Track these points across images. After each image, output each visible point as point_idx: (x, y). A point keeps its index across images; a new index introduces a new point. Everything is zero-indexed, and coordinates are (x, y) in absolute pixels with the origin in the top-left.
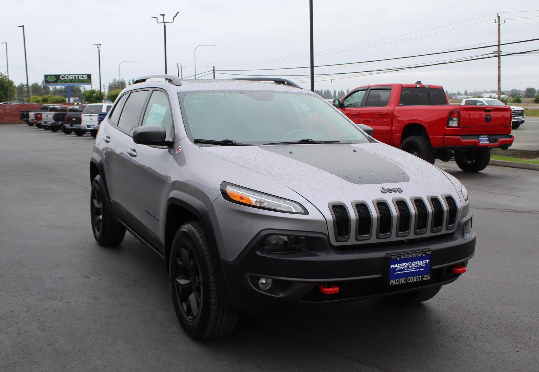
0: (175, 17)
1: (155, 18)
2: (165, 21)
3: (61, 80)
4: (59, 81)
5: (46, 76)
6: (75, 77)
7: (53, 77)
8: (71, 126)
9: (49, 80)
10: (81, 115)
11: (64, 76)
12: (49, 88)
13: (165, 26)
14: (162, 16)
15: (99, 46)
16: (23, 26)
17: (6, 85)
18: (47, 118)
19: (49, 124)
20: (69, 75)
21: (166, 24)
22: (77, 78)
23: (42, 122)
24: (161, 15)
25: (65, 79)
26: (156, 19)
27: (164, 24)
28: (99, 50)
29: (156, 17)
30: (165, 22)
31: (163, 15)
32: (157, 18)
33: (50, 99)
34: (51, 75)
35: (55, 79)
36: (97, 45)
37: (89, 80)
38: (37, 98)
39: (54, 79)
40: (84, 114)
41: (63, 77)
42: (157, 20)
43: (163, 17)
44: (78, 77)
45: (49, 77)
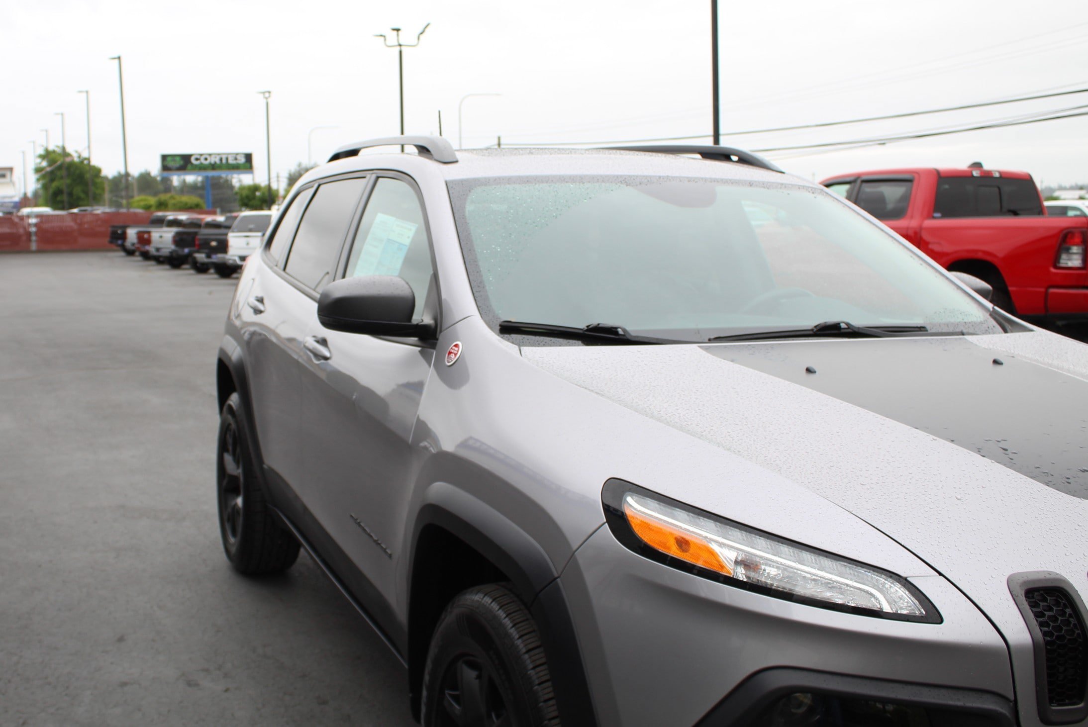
0: (422, 33)
1: (381, 36)
2: (401, 43)
3: (192, 164)
4: (189, 167)
5: (164, 158)
6: (221, 160)
7: (178, 159)
8: (209, 256)
9: (171, 164)
10: (226, 234)
11: (198, 157)
12: (171, 181)
13: (401, 52)
14: (395, 32)
15: (267, 95)
16: (119, 58)
17: (88, 176)
18: (160, 240)
19: (165, 252)
20: (210, 155)
21: (403, 48)
22: (224, 161)
23: (151, 249)
24: (394, 30)
25: (201, 163)
26: (382, 38)
27: (398, 48)
28: (267, 104)
29: (383, 34)
30: (400, 45)
31: (398, 30)
32: (384, 36)
33: (172, 202)
34: (173, 156)
35: (182, 163)
36: (264, 93)
37: (248, 165)
38: (145, 200)
39: (179, 162)
40: (233, 232)
41: (197, 159)
42: (385, 40)
43: (398, 35)
44: (227, 159)
45: (169, 159)
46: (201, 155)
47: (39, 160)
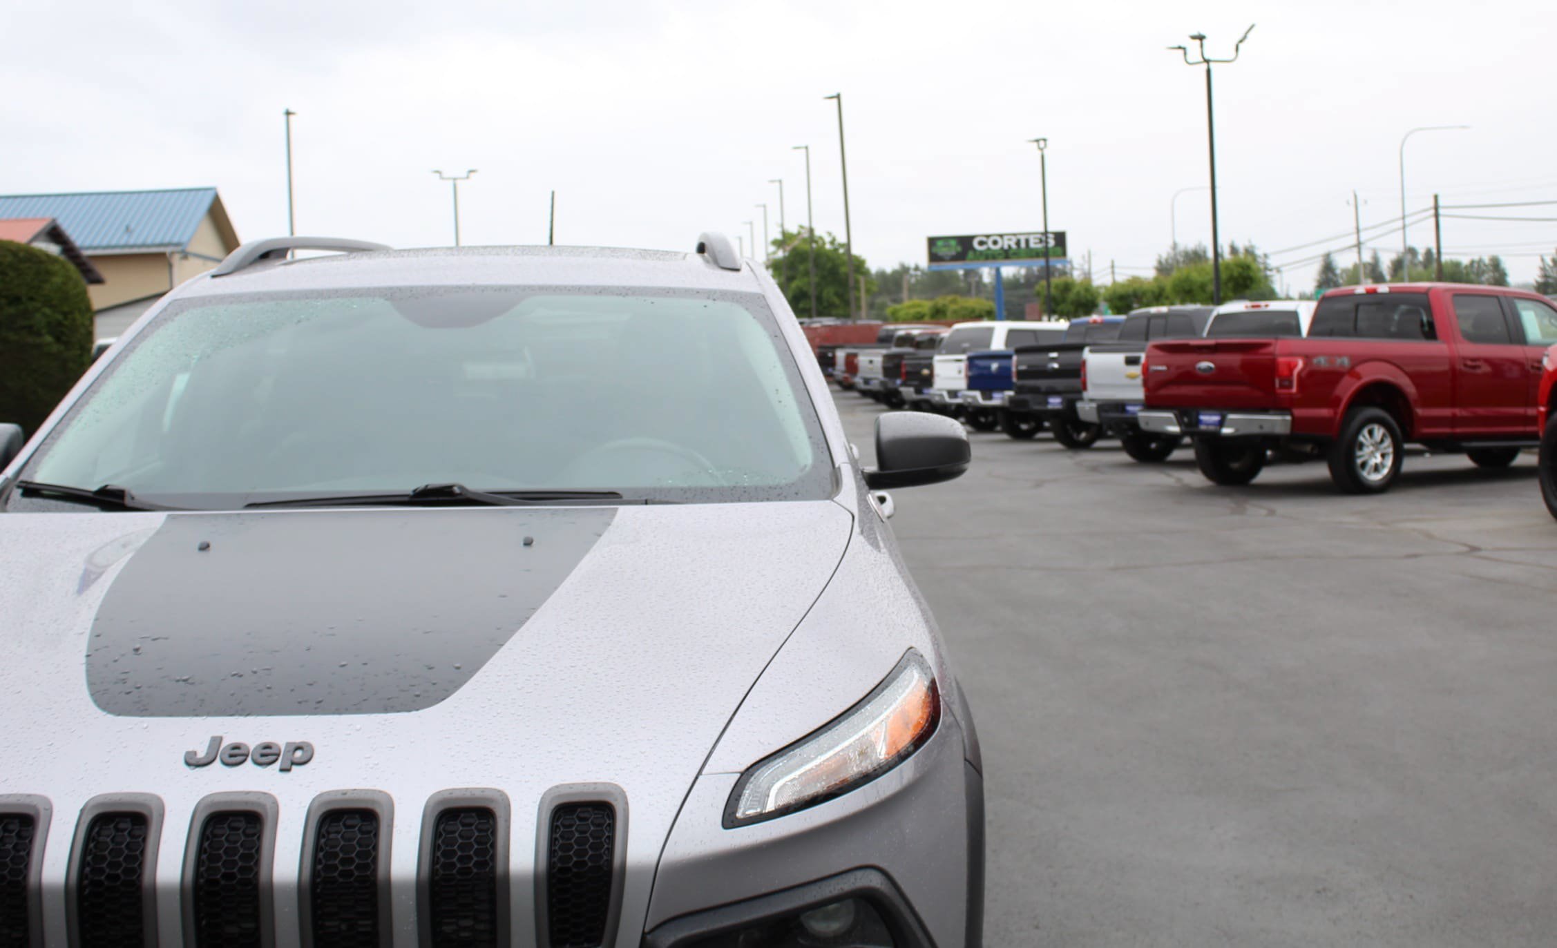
0: (1241, 41)
1: (1180, 48)
2: (1207, 57)
3: (974, 250)
4: (970, 254)
5: (932, 242)
6: (1018, 243)
7: (953, 243)
8: (918, 391)
9: (942, 250)
11: (984, 239)
13: (1209, 72)
14: (1198, 42)
15: (1042, 144)
16: (838, 97)
17: (843, 270)
18: (870, 366)
20: (1001, 236)
21: (1212, 65)
22: (1023, 245)
23: (858, 380)
24: (1194, 38)
25: (989, 249)
26: (1181, 52)
27: (1204, 66)
28: (1043, 157)
29: (1182, 45)
30: (1207, 61)
31: (1201, 38)
32: (1184, 49)
33: (953, 307)
34: (946, 239)
35: (959, 249)
36: (1037, 141)
37: (1059, 250)
38: (919, 306)
39: (955, 249)
40: (940, 353)
41: (981, 243)
42: (1185, 54)
43: (1202, 46)
44: (1027, 241)
45: (940, 243)
46: (988, 236)
47: (772, 249)
